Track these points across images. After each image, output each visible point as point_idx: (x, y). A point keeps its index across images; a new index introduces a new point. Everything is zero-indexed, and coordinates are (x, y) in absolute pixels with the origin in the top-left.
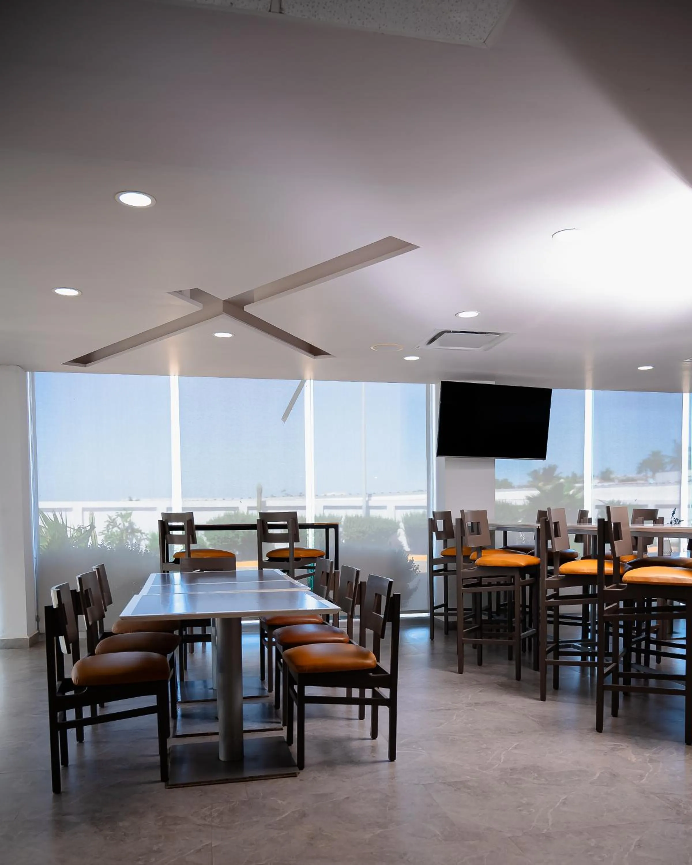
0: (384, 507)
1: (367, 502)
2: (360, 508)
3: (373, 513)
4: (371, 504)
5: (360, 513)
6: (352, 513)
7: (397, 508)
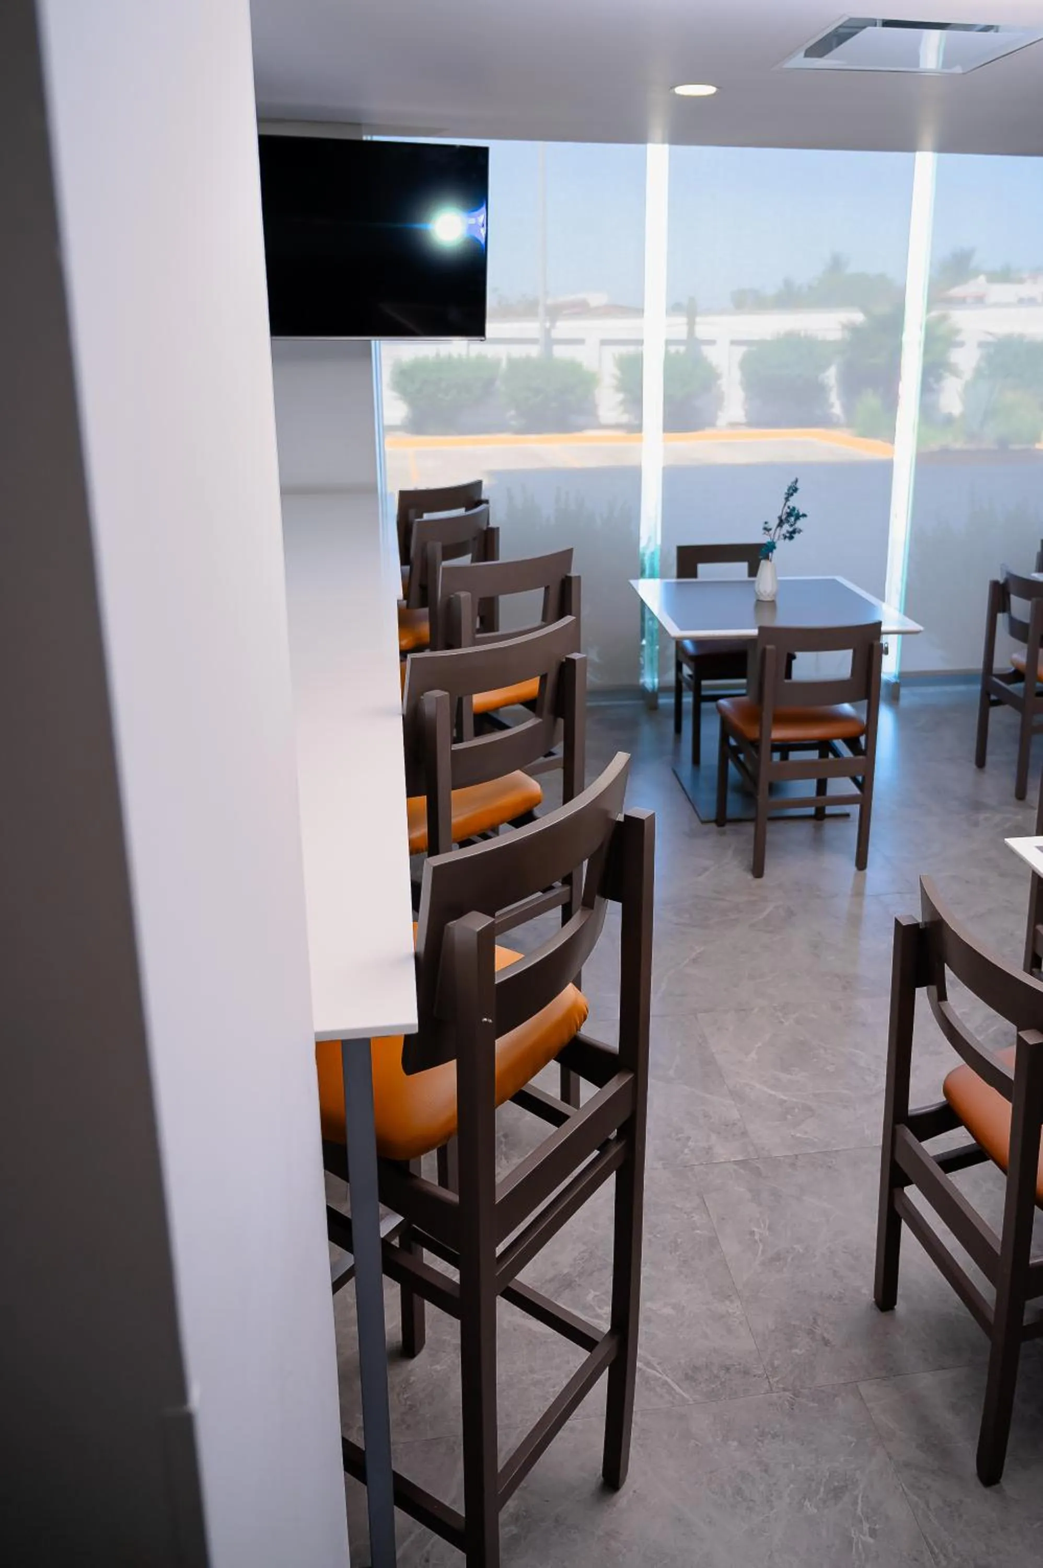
0: (580, 342)
1: (548, 332)
2: (533, 341)
3: (560, 352)
4: (556, 334)
5: (534, 351)
6: (518, 351)
7: (604, 342)
